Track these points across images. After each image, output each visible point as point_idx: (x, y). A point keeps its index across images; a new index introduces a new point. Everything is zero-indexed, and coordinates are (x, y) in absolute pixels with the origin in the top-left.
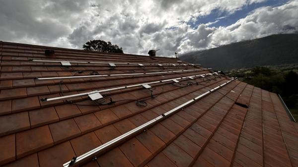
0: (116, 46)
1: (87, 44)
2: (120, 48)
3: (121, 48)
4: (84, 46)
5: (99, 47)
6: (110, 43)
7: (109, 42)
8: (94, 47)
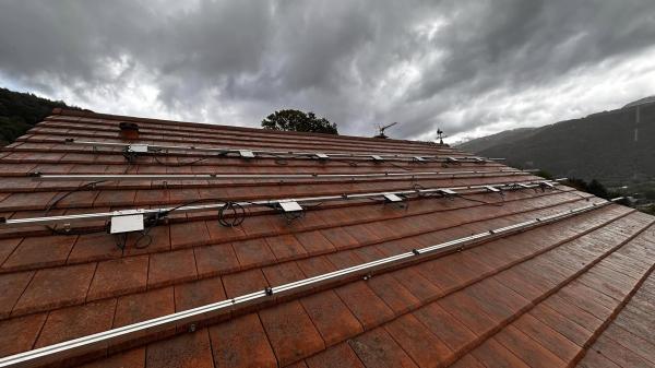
0: (324, 120)
1: (269, 118)
2: (331, 124)
3: (335, 125)
4: (265, 123)
5: (291, 124)
6: (312, 115)
7: (310, 114)
8: (282, 123)
